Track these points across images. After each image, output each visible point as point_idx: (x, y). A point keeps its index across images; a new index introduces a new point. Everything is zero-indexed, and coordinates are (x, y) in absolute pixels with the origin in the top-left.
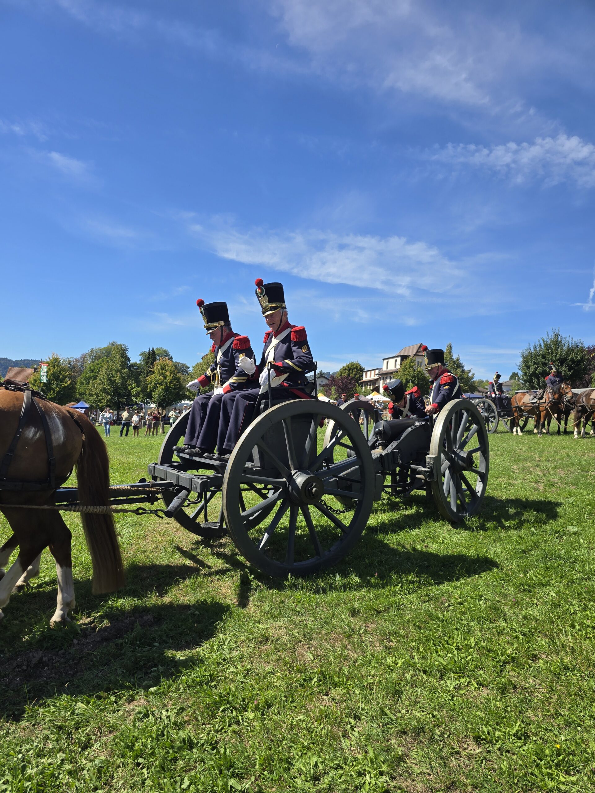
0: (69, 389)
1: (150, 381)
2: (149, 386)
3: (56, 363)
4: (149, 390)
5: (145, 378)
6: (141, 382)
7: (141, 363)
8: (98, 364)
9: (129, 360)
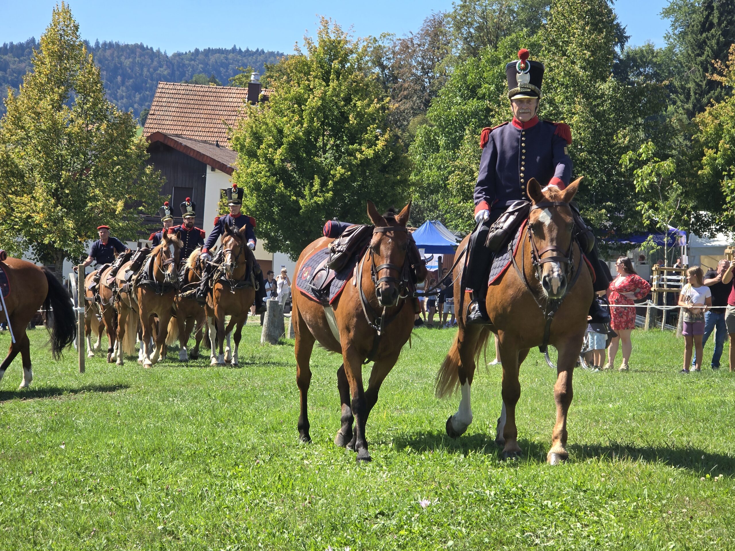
0: (384, 169)
1: (710, 129)
2: (709, 152)
3: (336, 64)
4: (707, 170)
5: (691, 114)
6: (674, 133)
7: (670, 50)
8: (496, 62)
9: (622, 39)
